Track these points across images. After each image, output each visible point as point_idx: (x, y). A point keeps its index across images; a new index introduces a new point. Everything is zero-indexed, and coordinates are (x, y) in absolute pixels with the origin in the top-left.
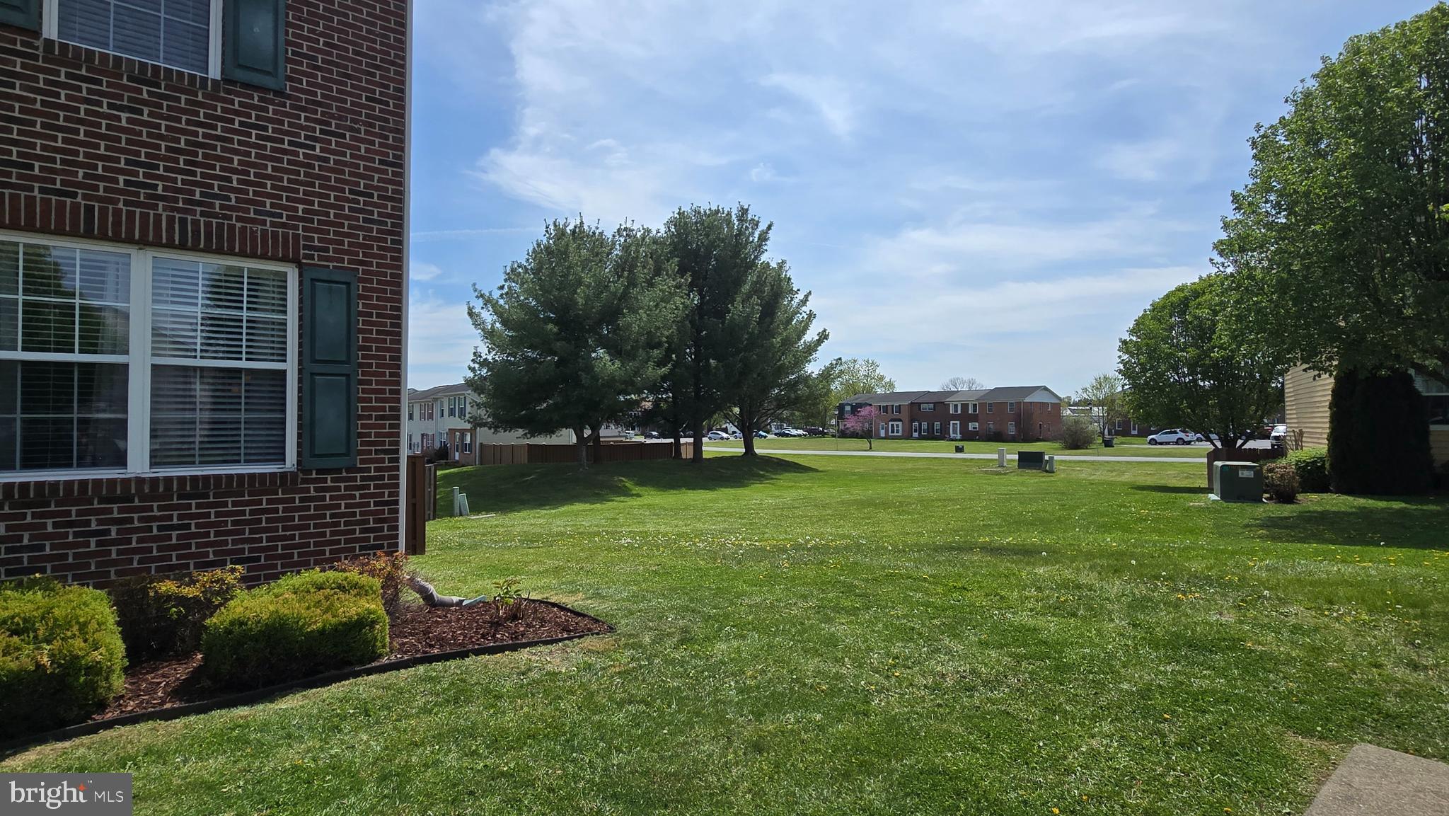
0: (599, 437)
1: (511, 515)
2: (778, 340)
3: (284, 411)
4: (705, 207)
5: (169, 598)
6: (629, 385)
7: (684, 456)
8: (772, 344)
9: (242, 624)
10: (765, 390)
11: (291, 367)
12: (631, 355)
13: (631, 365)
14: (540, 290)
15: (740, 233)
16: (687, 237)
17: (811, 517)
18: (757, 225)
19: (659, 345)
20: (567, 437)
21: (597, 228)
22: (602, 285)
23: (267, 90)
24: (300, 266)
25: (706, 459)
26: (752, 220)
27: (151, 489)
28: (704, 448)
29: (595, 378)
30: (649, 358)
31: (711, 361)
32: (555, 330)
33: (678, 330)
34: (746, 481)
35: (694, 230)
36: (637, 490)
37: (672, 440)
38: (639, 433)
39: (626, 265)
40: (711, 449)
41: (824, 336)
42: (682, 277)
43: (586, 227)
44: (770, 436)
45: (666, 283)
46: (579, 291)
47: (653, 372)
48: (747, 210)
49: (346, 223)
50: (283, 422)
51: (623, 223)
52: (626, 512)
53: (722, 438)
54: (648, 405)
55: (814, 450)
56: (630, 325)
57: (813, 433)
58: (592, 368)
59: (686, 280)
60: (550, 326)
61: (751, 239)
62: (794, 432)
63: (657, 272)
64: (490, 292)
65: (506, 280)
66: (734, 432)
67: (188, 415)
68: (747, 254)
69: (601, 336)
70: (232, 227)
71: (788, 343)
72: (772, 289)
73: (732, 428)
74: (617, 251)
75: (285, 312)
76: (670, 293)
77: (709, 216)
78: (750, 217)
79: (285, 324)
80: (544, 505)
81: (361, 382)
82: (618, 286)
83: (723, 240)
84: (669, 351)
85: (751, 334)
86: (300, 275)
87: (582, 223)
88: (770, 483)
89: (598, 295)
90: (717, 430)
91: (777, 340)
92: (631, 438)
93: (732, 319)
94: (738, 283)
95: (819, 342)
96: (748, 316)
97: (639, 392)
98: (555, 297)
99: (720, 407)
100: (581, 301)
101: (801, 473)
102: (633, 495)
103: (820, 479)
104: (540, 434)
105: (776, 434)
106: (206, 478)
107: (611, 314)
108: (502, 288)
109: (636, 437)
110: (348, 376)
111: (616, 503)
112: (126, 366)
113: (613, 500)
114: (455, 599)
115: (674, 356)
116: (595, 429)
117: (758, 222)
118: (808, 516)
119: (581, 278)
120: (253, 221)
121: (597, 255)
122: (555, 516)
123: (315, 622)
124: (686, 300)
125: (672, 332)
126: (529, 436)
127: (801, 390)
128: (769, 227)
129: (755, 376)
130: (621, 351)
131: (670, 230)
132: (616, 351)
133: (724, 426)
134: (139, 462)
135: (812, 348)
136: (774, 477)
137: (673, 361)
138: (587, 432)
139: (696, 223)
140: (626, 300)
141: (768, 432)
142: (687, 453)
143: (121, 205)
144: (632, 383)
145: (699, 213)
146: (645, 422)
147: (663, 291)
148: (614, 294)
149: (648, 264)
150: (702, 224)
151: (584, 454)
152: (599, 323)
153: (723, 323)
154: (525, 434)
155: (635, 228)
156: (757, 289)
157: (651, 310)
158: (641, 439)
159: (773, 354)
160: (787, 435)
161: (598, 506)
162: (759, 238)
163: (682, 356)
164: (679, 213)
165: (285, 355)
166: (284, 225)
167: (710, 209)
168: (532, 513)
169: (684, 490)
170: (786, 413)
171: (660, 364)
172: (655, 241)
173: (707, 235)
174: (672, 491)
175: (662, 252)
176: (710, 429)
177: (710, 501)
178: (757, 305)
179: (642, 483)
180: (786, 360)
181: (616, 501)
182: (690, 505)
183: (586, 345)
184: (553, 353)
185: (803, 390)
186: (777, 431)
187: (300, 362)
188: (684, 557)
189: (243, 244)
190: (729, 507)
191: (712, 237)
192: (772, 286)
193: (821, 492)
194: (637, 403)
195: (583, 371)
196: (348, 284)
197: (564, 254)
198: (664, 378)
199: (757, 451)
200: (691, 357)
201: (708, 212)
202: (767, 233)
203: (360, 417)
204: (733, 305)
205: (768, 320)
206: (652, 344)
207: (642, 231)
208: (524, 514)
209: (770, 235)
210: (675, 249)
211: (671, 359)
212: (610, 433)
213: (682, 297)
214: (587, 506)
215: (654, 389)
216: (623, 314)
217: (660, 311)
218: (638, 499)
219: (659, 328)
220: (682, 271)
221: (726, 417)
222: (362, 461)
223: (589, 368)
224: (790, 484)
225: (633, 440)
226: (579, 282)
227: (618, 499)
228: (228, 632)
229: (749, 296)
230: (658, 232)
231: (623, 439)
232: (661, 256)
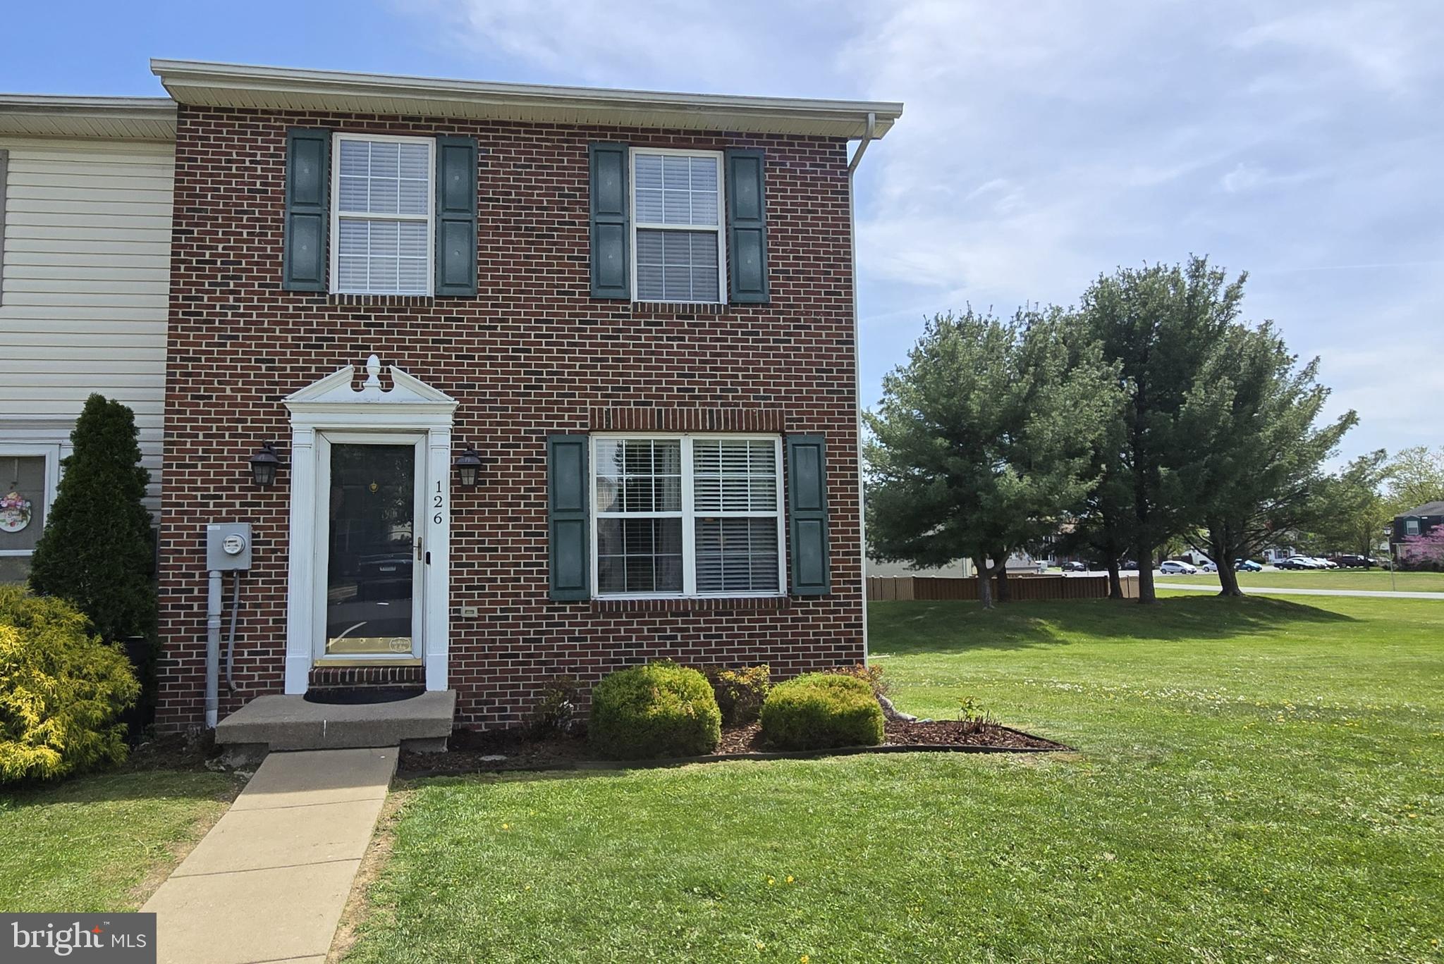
0: (1004, 569)
1: (909, 657)
2: (1268, 433)
3: (776, 550)
4: (1137, 268)
5: (730, 683)
6: (1044, 504)
7: (1125, 595)
8: (1258, 440)
9: (789, 703)
10: (1250, 504)
11: (780, 514)
12: (1045, 468)
13: (1045, 481)
14: (926, 399)
15: (1195, 293)
16: (1113, 310)
17: (1335, 681)
18: (1221, 279)
19: (1081, 452)
20: (965, 568)
21: (990, 316)
22: (1002, 386)
23: (757, 304)
24: (784, 435)
25: (1160, 599)
26: (1213, 273)
27: (701, 608)
28: (1155, 585)
29: (999, 498)
30: (1069, 469)
31: (1161, 469)
32: (946, 443)
33: (1107, 430)
34: (1226, 631)
35: (1123, 300)
36: (1062, 635)
37: (1106, 573)
38: (1054, 564)
39: (1031, 360)
40: (1166, 585)
41: (1350, 419)
42: (1110, 365)
43: (976, 318)
44: (1265, 568)
45: (1086, 375)
46: (972, 396)
47: (1075, 488)
48: (1204, 262)
49: (815, 396)
50: (776, 558)
51: (1023, 305)
52: (1052, 660)
53: (1184, 571)
54: (1070, 528)
55: (1350, 589)
56: (1040, 432)
57: (1346, 563)
58: (995, 486)
59: (1117, 368)
60: (940, 441)
61: (1212, 299)
62: (1309, 562)
63: (1074, 361)
64: (868, 408)
65: (885, 393)
66: (1203, 563)
67: (715, 554)
68: (1207, 320)
69: (1002, 446)
70: (740, 411)
71: (1284, 436)
72: (1251, 365)
73: (1198, 557)
74: (1018, 342)
75: (774, 472)
76: (1094, 387)
77: (1145, 278)
78: (1208, 269)
79: (775, 481)
80: (946, 649)
81: (830, 525)
82: (1022, 386)
83: (1168, 308)
84: (1096, 460)
85: (1223, 429)
86: (784, 442)
87: (970, 312)
88: (1267, 635)
89: (997, 399)
90: (1174, 559)
91: (1266, 434)
92: (1043, 571)
93: (1190, 412)
94: (1196, 361)
95: (1342, 428)
96: (1215, 405)
97: (1056, 512)
98: (944, 407)
99: (1179, 527)
100: (975, 408)
101: (1321, 622)
102: (1057, 642)
103: (1357, 632)
104: (931, 565)
105: (1277, 565)
106: (731, 600)
107: (1015, 420)
108: (882, 402)
109: (1049, 569)
110: (821, 520)
111: (1035, 650)
112: (680, 519)
113: (1032, 647)
114: (909, 717)
115: (1103, 466)
116: (1000, 558)
117: (1223, 274)
118: (1329, 679)
119: (974, 381)
120: (753, 405)
121: (992, 351)
122: (960, 661)
123: (837, 708)
124: (1117, 393)
125: (1100, 435)
126: (917, 567)
127: (1311, 501)
128: (1243, 279)
129: (1233, 484)
130: (1030, 463)
131: (1088, 304)
132: (1023, 463)
133: (1186, 554)
134: (690, 589)
135: (1326, 441)
136: (1274, 626)
137: (1103, 472)
138: (990, 564)
139: (1127, 290)
140: (1032, 400)
141: (1263, 562)
142: (1131, 591)
143: (675, 407)
144: (1049, 503)
145: (1130, 276)
146: (1065, 550)
147: (1085, 386)
148: (1018, 396)
149: (1060, 351)
150: (1136, 290)
151: (988, 590)
152: (1000, 431)
153: (1175, 418)
154: (914, 566)
155: (1041, 311)
156: (1227, 366)
157: (1068, 411)
158: (1057, 571)
159: (1261, 453)
160: (1298, 567)
161: (1013, 652)
162: (1226, 296)
163: (1114, 463)
164: (1101, 282)
165: (775, 505)
166: (772, 405)
167: (1146, 269)
168: (934, 656)
169: (1130, 638)
170: (1291, 535)
171: (1084, 476)
172: (1068, 322)
173: (1144, 304)
174: (1112, 639)
175: (1080, 333)
176: (1163, 558)
177: (1171, 654)
178: (1229, 388)
179: (1068, 627)
180: (1285, 459)
181: (1036, 648)
182: (1142, 658)
183: (984, 460)
184: (942, 469)
185: (1316, 503)
186: (1279, 561)
187: (787, 511)
188: (1143, 704)
189: (748, 423)
190: (1201, 662)
191: (1152, 305)
192: (1253, 360)
193: (1355, 649)
194: (1055, 526)
195: (982, 490)
196: (818, 446)
197: (952, 356)
198: (1091, 494)
199: (1244, 590)
200: (1129, 464)
201: (1143, 273)
202: (1239, 287)
203: (831, 554)
204: (1190, 392)
205: (1248, 407)
206: (1072, 451)
207: (1050, 311)
208: (923, 656)
209: (1243, 291)
210: (1098, 327)
211: (1100, 470)
212: (1018, 564)
213: (1112, 390)
214: (998, 652)
215: (1077, 508)
216: (1030, 418)
217: (1081, 411)
218: (1065, 646)
219: (1081, 432)
220: (1110, 356)
221: (1188, 541)
222: (835, 590)
223: (990, 488)
224: (1302, 637)
225: (1046, 573)
226: (972, 386)
227: (1037, 645)
228: (782, 708)
229: (1215, 376)
230: (1071, 309)
231: (1034, 572)
232: (1077, 340)
